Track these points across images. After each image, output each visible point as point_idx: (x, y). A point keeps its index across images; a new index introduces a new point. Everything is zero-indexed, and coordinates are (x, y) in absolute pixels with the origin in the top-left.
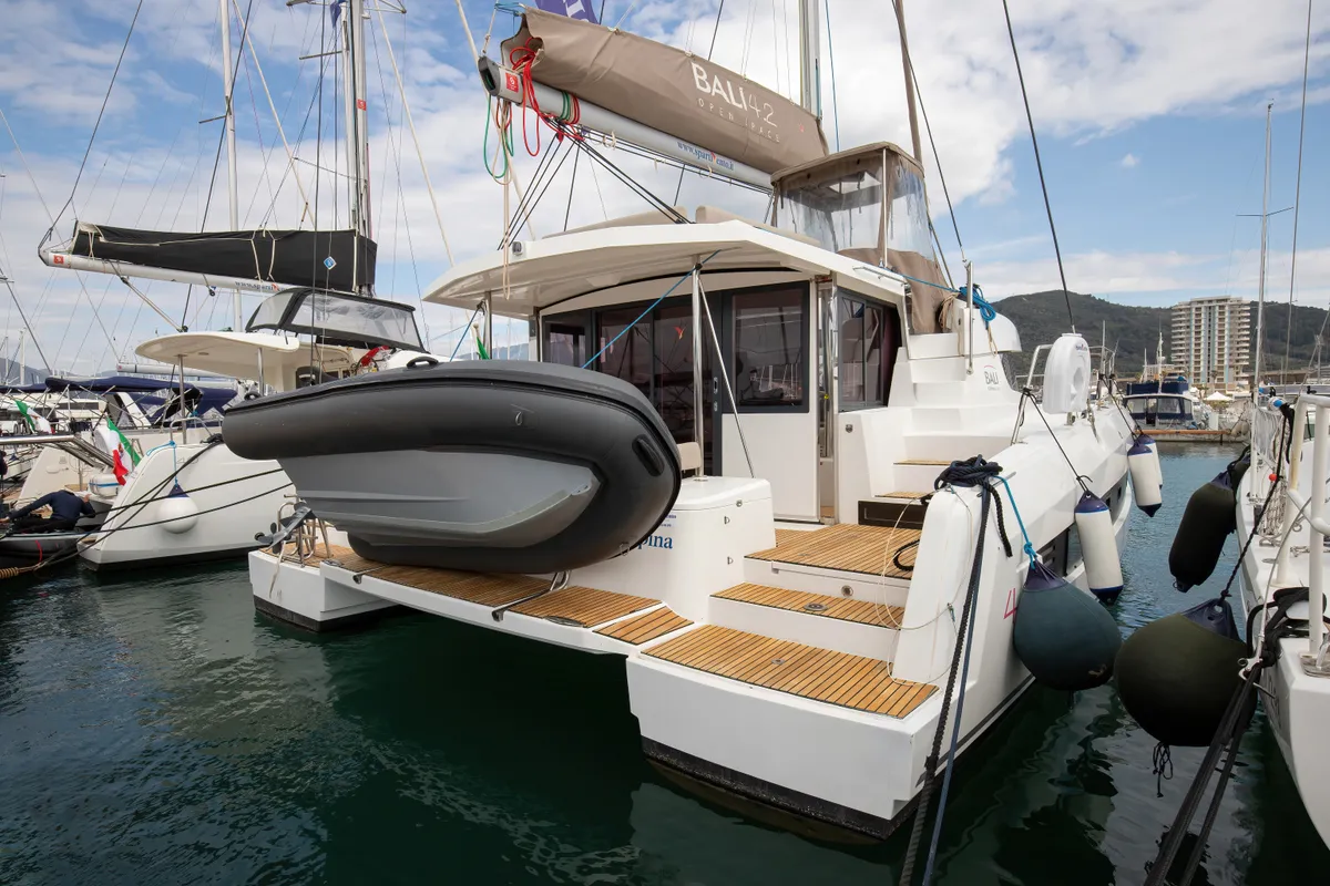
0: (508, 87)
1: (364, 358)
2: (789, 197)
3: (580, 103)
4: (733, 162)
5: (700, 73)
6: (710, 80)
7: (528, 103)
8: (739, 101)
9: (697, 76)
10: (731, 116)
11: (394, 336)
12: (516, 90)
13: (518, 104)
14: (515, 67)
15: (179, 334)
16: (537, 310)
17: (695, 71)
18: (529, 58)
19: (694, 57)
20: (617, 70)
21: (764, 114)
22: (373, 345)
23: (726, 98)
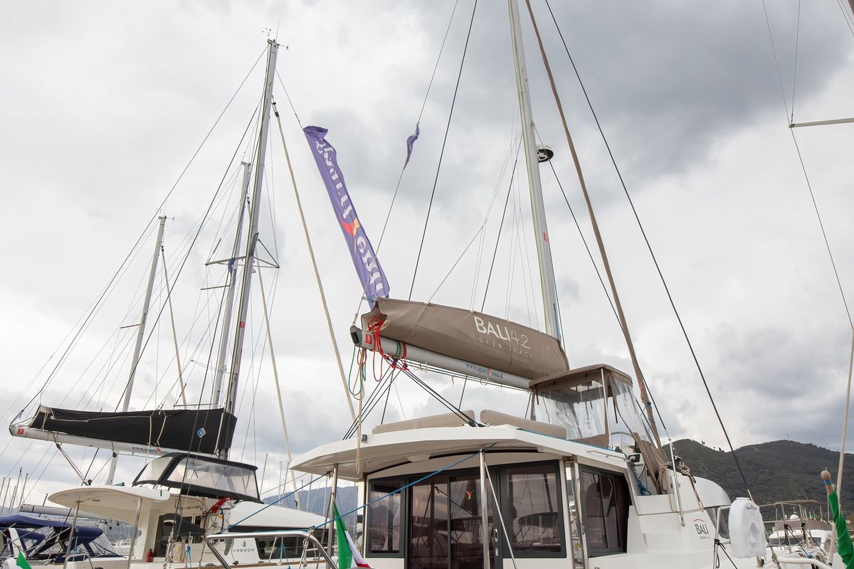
0: (367, 342)
1: (214, 507)
2: (542, 395)
3: (406, 346)
4: (503, 373)
5: (479, 322)
6: (486, 325)
7: (377, 349)
8: (504, 335)
9: (477, 324)
10: (500, 346)
11: (239, 489)
12: (371, 343)
13: (371, 350)
14: (370, 329)
15: (84, 486)
16: (365, 475)
17: (476, 321)
18: (379, 324)
19: (475, 313)
20: (430, 328)
21: (521, 342)
22: (222, 496)
23: (496, 334)
